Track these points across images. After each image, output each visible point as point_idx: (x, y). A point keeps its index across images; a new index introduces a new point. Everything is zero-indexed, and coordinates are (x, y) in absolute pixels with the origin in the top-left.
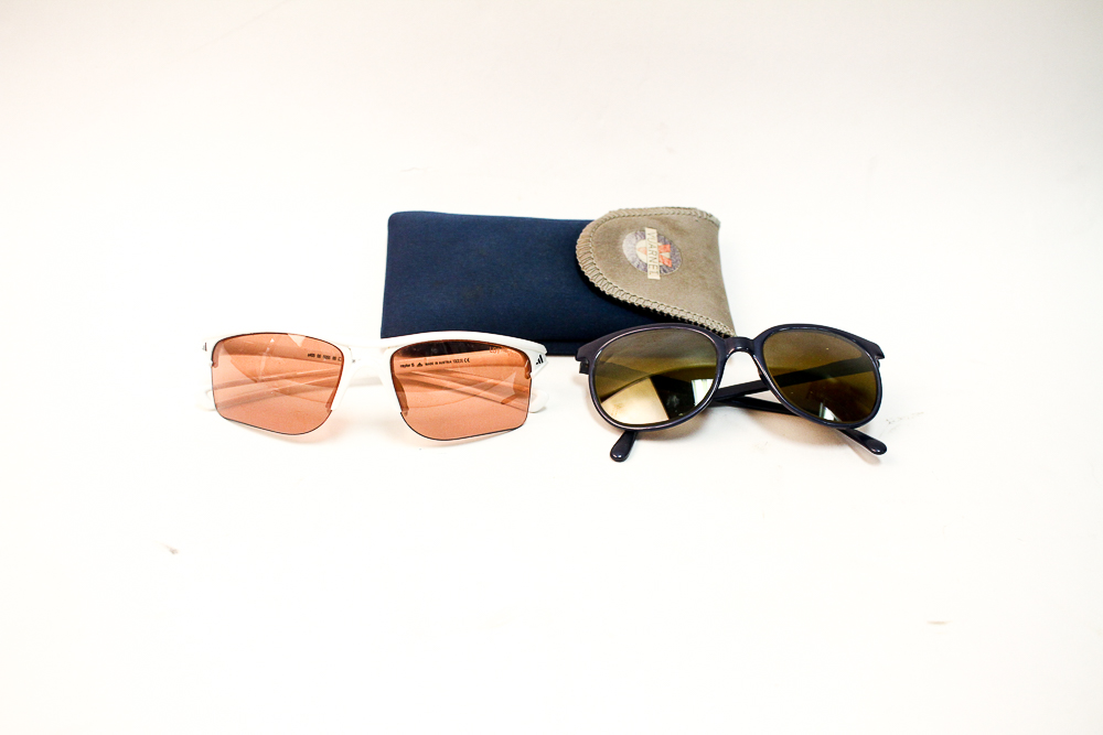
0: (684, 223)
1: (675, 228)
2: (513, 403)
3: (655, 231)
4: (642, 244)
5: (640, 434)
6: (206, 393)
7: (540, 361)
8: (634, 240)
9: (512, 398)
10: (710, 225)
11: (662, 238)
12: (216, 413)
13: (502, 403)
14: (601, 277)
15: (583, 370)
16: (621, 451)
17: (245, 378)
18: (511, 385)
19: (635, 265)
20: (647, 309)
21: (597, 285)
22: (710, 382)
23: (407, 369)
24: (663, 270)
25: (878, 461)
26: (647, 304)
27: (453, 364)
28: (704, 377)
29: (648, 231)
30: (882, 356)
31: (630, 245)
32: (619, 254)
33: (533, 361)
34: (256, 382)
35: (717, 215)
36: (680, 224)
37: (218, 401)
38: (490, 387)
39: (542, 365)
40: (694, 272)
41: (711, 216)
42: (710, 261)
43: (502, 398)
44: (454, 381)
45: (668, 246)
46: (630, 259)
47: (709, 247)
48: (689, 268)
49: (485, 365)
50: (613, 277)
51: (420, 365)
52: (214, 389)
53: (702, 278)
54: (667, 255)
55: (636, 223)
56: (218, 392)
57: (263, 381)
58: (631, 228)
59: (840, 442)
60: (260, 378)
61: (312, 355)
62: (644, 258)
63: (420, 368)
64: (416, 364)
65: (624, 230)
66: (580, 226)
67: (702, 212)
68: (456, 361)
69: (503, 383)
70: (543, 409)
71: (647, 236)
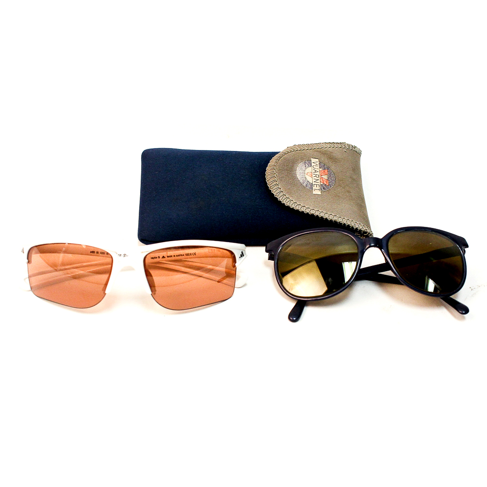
0: (337, 154)
1: (331, 158)
2: (225, 281)
3: (317, 160)
4: (309, 170)
5: (308, 302)
6: (25, 279)
7: (242, 255)
8: (304, 168)
9: (224, 278)
10: (354, 154)
11: (322, 165)
12: (31, 292)
13: (219, 282)
14: (282, 194)
15: (271, 258)
16: (295, 315)
17: (50, 269)
18: (224, 269)
19: (305, 185)
20: (313, 215)
21: (280, 199)
22: (354, 263)
23: (155, 260)
24: (323, 188)
25: (464, 318)
26: (312, 212)
27: (185, 256)
28: (350, 260)
29: (313, 160)
30: (467, 246)
31: (301, 171)
32: (294, 178)
33: (237, 256)
34: (56, 270)
35: (359, 146)
36: (334, 155)
37: (33, 285)
38: (209, 271)
39: (243, 258)
40: (344, 188)
41: (355, 147)
42: (354, 180)
43: (218, 278)
44: (186, 267)
45: (326, 171)
46: (301, 181)
47: (354, 170)
48: (340, 185)
49: (206, 257)
50: (290, 193)
51: (163, 257)
52: (29, 277)
53: (349, 192)
54: (325, 177)
55: (305, 155)
56: (33, 279)
57: (61, 270)
58: (302, 159)
59: (439, 305)
60: (59, 268)
61: (93, 252)
62: (310, 179)
63: (164, 259)
64: (161, 257)
65: (297, 160)
66: (268, 157)
67: (349, 145)
68: (187, 255)
69: (217, 268)
70: (245, 285)
71: (313, 164)
